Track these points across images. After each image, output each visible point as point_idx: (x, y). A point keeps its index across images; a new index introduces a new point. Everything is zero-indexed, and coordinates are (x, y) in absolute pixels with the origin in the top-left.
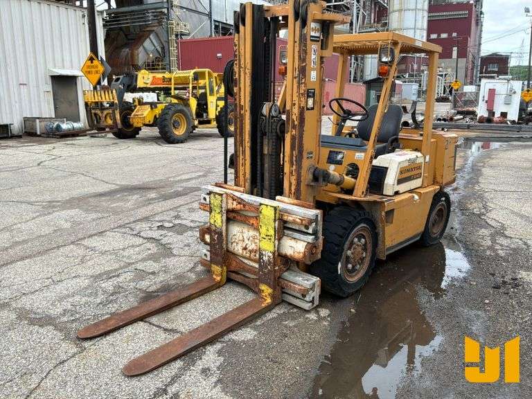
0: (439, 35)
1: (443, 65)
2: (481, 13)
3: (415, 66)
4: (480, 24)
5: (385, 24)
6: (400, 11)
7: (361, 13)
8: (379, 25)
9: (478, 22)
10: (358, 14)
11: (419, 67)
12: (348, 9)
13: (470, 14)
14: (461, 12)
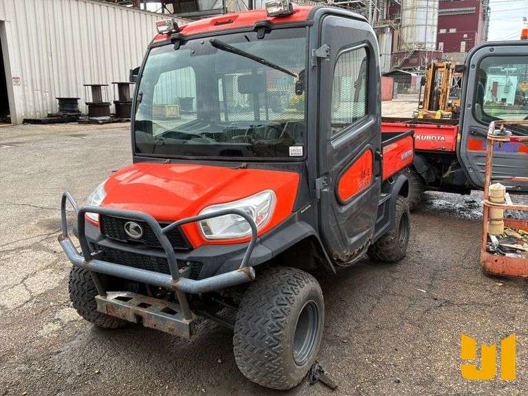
0: (448, 30)
1: (452, 59)
2: (488, 8)
3: (426, 60)
4: (487, 18)
5: (399, 21)
6: (413, 8)
7: (375, 10)
8: (393, 22)
9: (485, 17)
10: (373, 10)
11: (430, 61)
12: (363, 6)
13: (478, 9)
14: (469, 9)
